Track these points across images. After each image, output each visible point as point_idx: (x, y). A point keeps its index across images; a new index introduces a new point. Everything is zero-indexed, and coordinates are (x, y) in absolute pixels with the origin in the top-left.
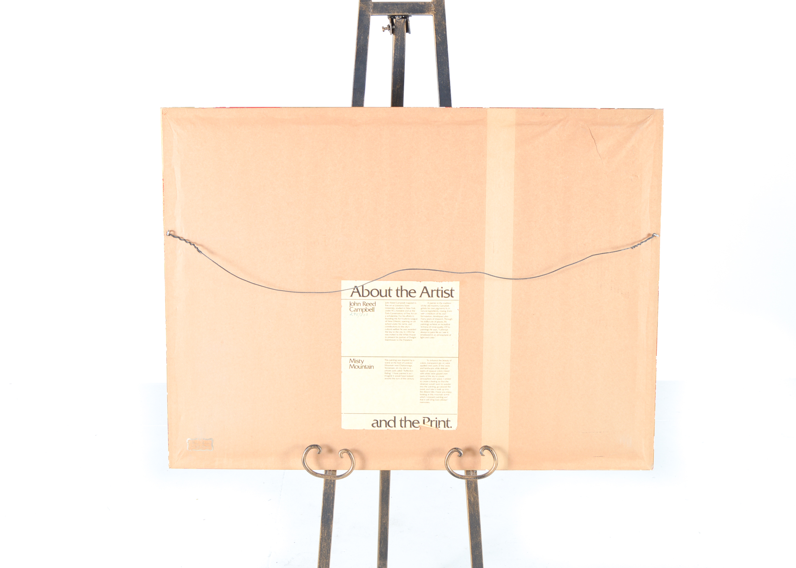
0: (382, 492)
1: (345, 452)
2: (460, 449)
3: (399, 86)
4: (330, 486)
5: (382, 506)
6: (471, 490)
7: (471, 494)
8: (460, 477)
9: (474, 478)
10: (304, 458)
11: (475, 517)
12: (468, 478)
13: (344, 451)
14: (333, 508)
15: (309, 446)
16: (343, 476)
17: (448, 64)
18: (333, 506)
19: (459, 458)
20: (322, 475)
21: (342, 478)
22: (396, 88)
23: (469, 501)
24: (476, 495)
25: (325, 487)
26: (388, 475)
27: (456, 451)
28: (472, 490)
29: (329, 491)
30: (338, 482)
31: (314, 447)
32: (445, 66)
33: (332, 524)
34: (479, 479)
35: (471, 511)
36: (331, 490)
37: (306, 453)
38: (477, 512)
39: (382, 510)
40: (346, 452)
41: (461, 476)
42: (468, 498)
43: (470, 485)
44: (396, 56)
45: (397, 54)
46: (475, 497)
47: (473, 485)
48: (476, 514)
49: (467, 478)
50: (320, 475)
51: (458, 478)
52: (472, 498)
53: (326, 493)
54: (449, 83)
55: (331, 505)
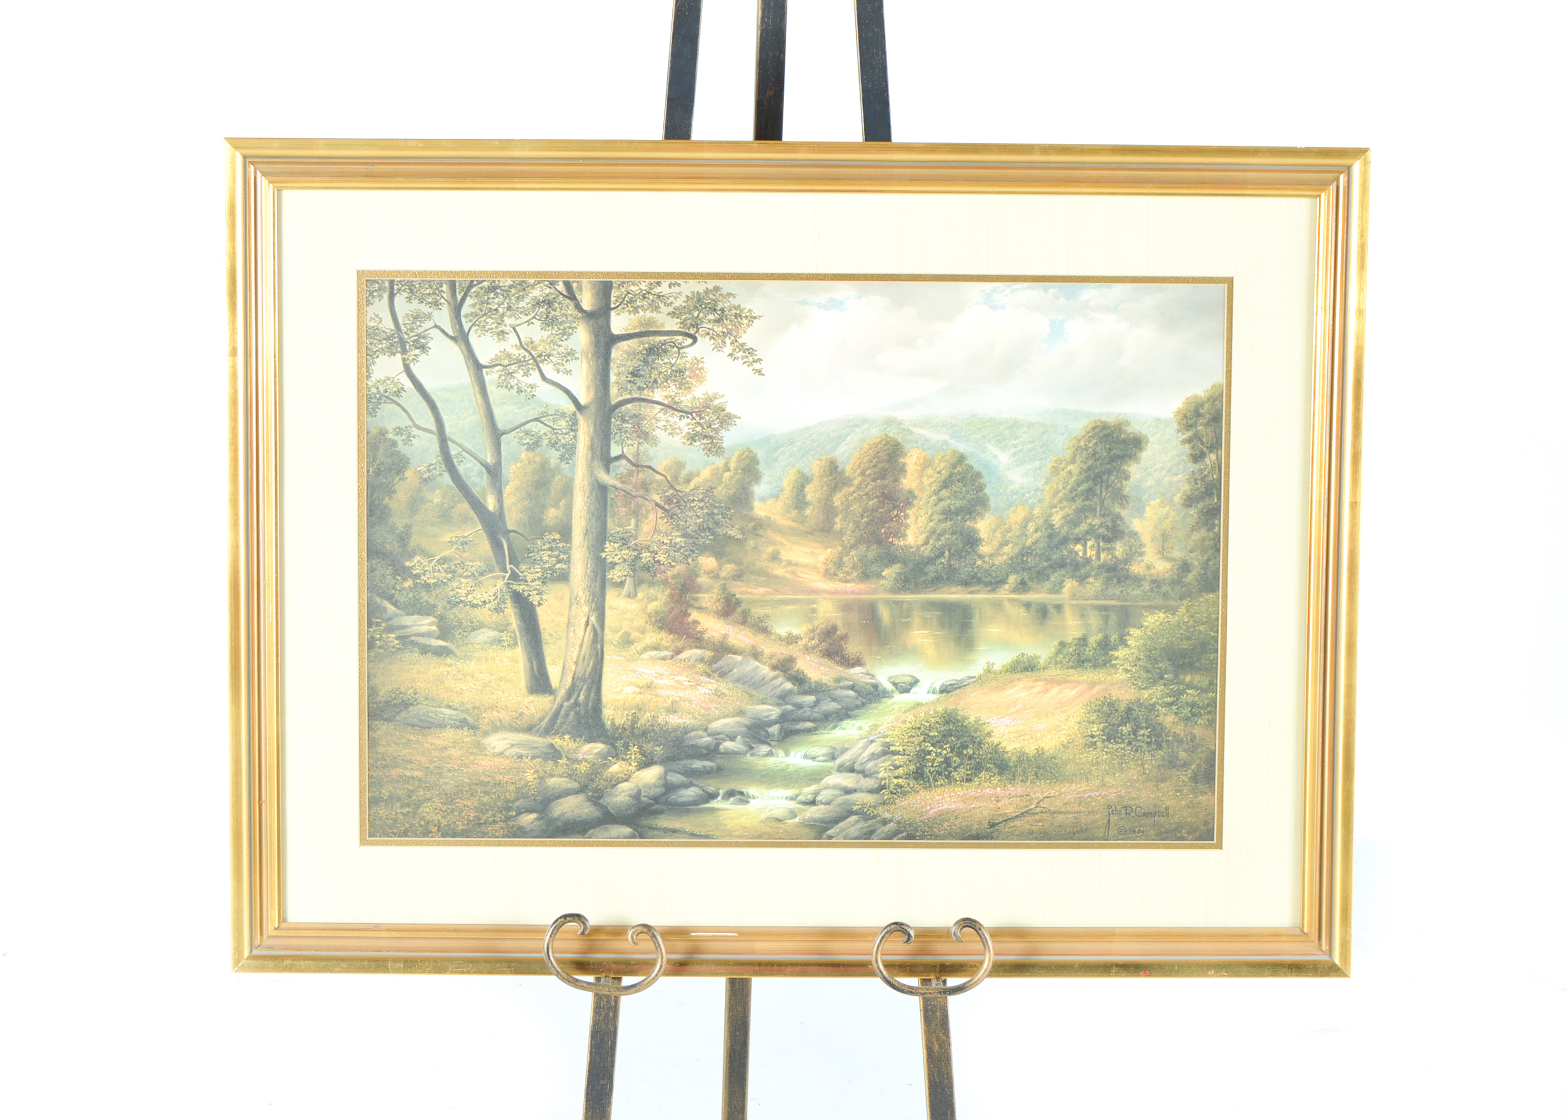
0: (730, 1053)
1: (641, 933)
2: (907, 926)
3: (773, 92)
4: (607, 1015)
5: (730, 1087)
6: (933, 1026)
7: (933, 1035)
8: (906, 989)
9: (940, 993)
10: (548, 944)
11: (943, 1090)
12: (925, 993)
13: (640, 929)
14: (613, 1066)
15: (561, 918)
16: (638, 987)
17: (885, 43)
18: (613, 1062)
19: (905, 944)
20: (589, 983)
21: (637, 991)
22: (767, 97)
23: (928, 1052)
24: (944, 1038)
25: (594, 1016)
26: (745, 1012)
27: (898, 928)
28: (936, 1025)
29: (603, 1027)
30: (626, 1002)
31: (571, 919)
32: (877, 49)
33: (609, 1104)
34: (950, 994)
35: (933, 1076)
36: (608, 1024)
37: (552, 933)
38: (947, 1078)
39: (729, 1098)
40: (645, 930)
41: (910, 987)
42: (926, 1045)
43: (930, 1013)
44: (766, 23)
45: (768, 18)
46: (943, 1042)
47: (938, 1014)
48: (946, 1081)
49: (923, 992)
50: (585, 985)
51: (902, 991)
52: (935, 1043)
53: (598, 1032)
54: (887, 86)
55: (609, 1059)
